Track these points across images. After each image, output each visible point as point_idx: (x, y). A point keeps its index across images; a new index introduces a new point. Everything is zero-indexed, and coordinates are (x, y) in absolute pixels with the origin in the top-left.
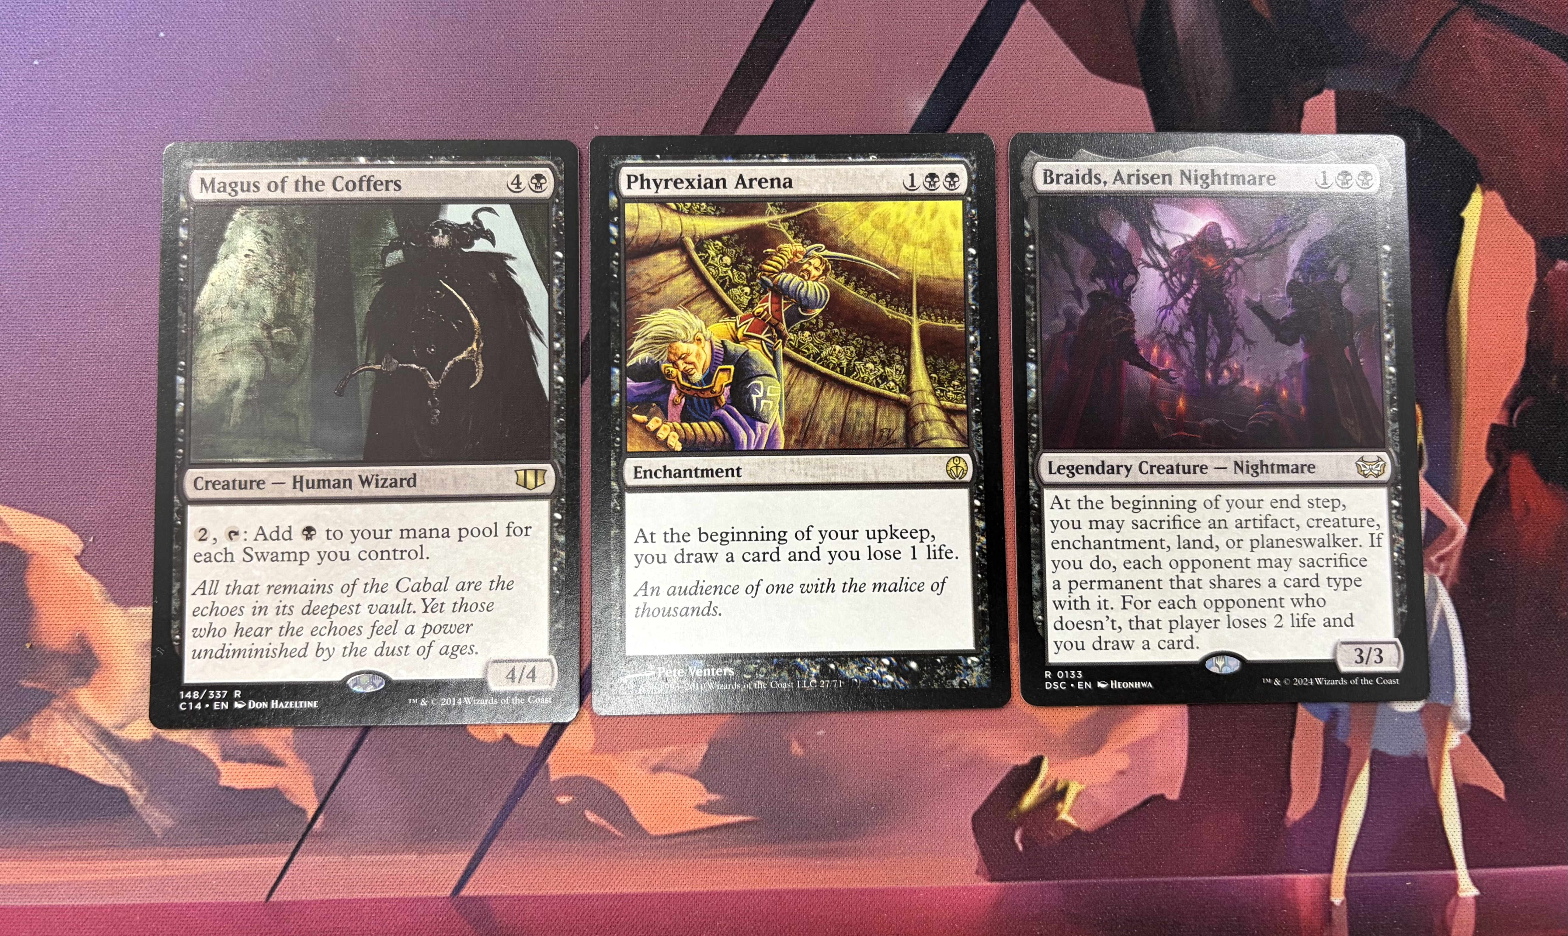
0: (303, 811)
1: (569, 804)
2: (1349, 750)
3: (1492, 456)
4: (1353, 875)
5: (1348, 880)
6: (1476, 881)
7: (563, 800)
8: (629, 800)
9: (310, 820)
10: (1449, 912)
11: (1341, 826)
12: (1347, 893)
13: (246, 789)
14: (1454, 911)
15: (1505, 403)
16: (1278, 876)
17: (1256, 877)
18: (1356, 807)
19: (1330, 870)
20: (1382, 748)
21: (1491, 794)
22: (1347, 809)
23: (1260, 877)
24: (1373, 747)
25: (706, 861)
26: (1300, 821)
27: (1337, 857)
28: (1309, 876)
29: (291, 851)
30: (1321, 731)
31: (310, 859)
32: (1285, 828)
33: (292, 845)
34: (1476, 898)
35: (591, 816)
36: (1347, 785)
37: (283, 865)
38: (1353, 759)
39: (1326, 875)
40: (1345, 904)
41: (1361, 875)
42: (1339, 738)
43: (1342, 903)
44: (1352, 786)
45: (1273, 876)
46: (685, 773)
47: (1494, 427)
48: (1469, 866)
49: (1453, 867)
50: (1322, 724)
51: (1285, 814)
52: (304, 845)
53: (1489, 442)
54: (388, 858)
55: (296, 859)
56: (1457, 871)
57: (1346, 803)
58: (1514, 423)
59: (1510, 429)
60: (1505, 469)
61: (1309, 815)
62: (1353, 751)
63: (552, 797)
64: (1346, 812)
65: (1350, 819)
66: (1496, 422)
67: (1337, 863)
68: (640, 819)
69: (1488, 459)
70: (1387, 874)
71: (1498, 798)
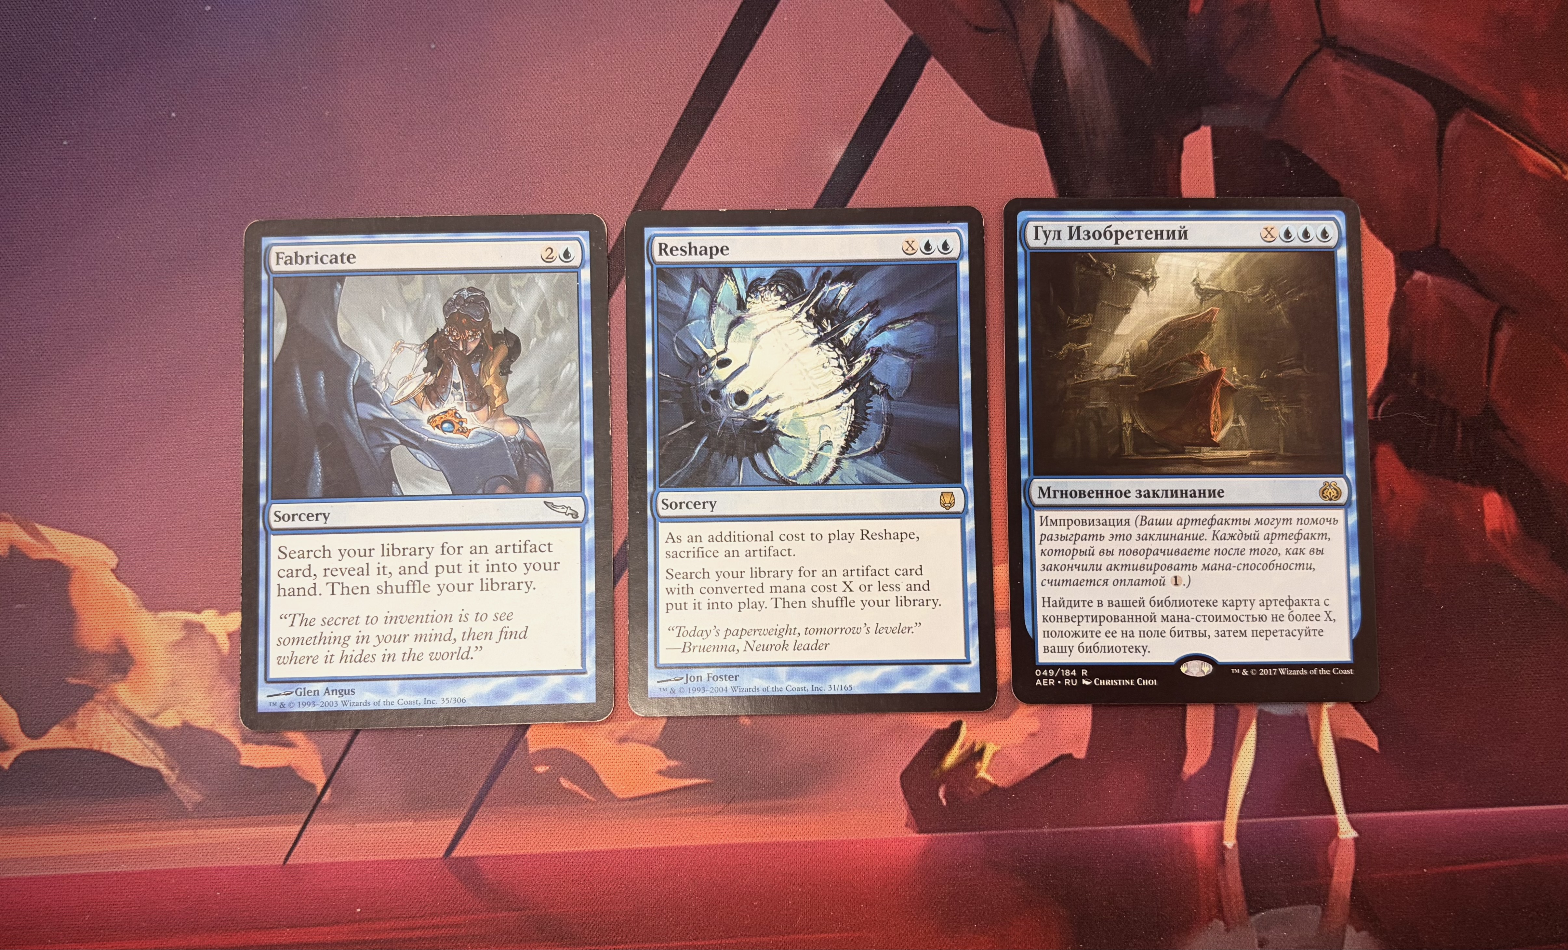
0: (312, 786)
1: (546, 772)
2: (1237, 711)
4: (1243, 821)
5: (1239, 826)
6: (1354, 825)
7: (541, 769)
8: (597, 767)
9: (319, 793)
10: (1330, 853)
11: (1232, 778)
12: (1239, 837)
13: (264, 768)
14: (1335, 852)
16: (1176, 824)
17: (1157, 825)
18: (1245, 761)
19: (1223, 817)
20: (1267, 708)
21: (1366, 746)
22: (1237, 763)
23: (1160, 825)
24: (1259, 707)
25: (668, 820)
26: (1195, 774)
27: (1228, 806)
28: (1203, 823)
29: (304, 821)
31: (320, 827)
32: (1181, 780)
33: (305, 816)
34: (1356, 840)
35: (565, 783)
36: (1237, 742)
37: (297, 833)
38: (1241, 719)
39: (1219, 822)
40: (1237, 846)
41: (1251, 821)
43: (1234, 846)
44: (1240, 743)
45: (1172, 824)
46: (647, 743)
48: (1348, 811)
49: (1333, 812)
51: (1181, 769)
52: (314, 815)
54: (389, 825)
55: (308, 827)
56: (1337, 816)
57: (1236, 759)
58: (1380, 417)
61: (1202, 770)
62: (1241, 711)
63: (531, 767)
64: (1235, 767)
65: (1239, 772)
67: (1228, 810)
68: (608, 784)
70: (1273, 819)
71: (1374, 751)
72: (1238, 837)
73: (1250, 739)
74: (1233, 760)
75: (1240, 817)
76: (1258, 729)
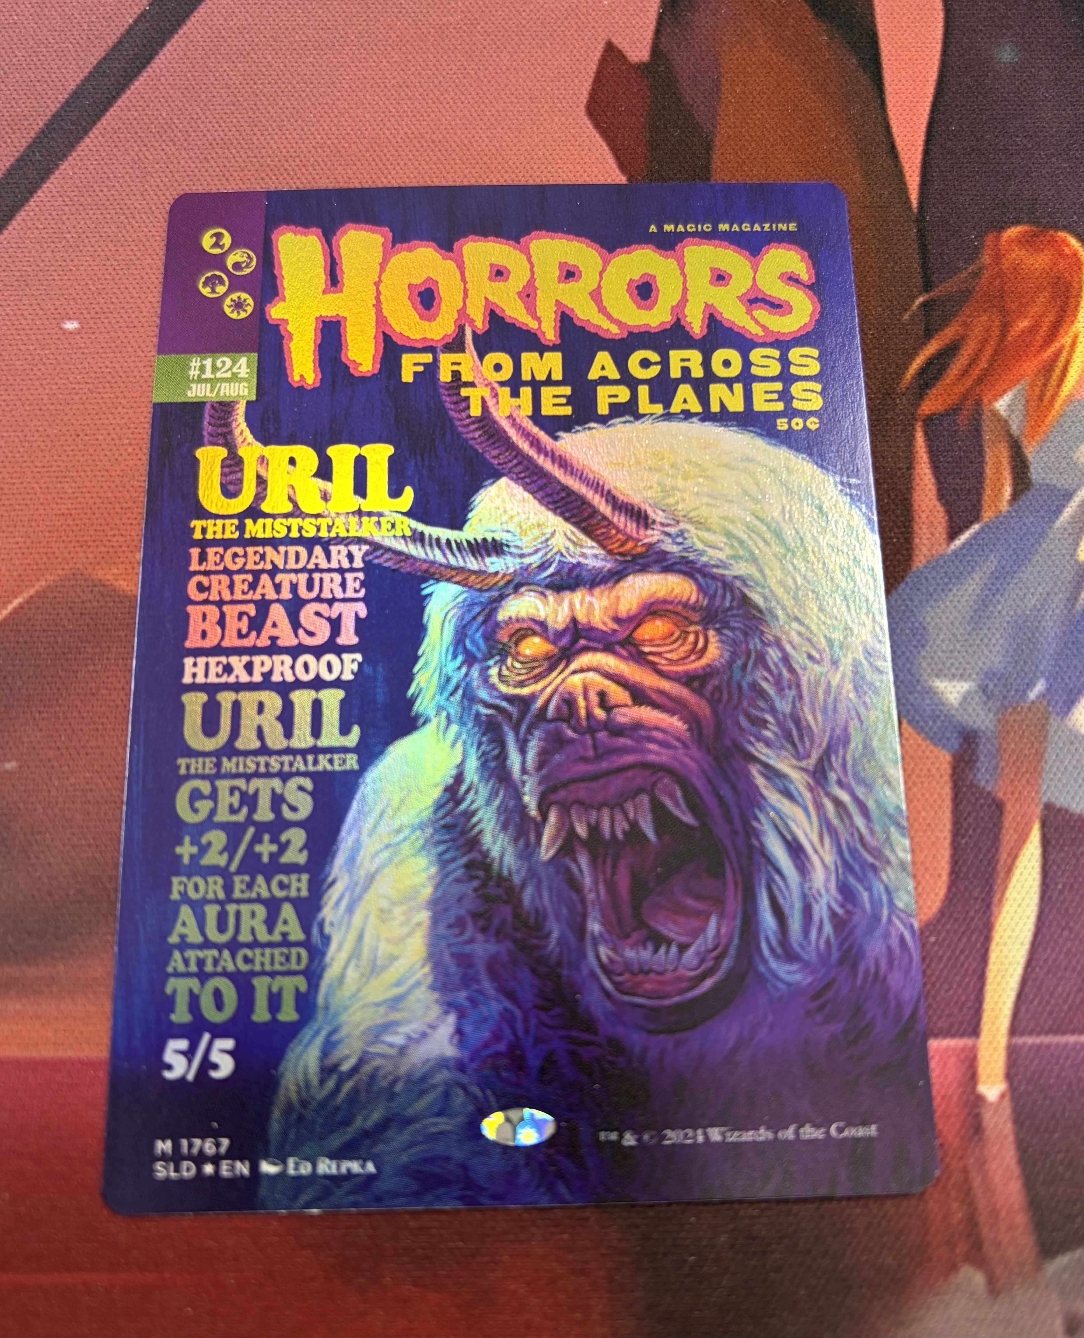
2: (999, 806)
4: (1020, 1040)
5: (1012, 1052)
11: (993, 946)
18: (1019, 907)
19: (975, 1031)
20: (1062, 801)
22: (1004, 914)
24: (1045, 799)
27: (986, 1006)
30: (946, 768)
36: (1001, 868)
38: (1008, 822)
39: (968, 1042)
40: (1008, 1098)
41: (1036, 1041)
42: (983, 783)
43: (1002, 1096)
44: (1009, 870)
50: (948, 758)
57: (999, 903)
61: (930, 925)
62: (1009, 807)
64: (1000, 920)
65: (1009, 932)
67: (987, 1017)
72: (1009, 1076)
73: (1029, 865)
74: (994, 908)
75: (1013, 1031)
76: (1045, 843)
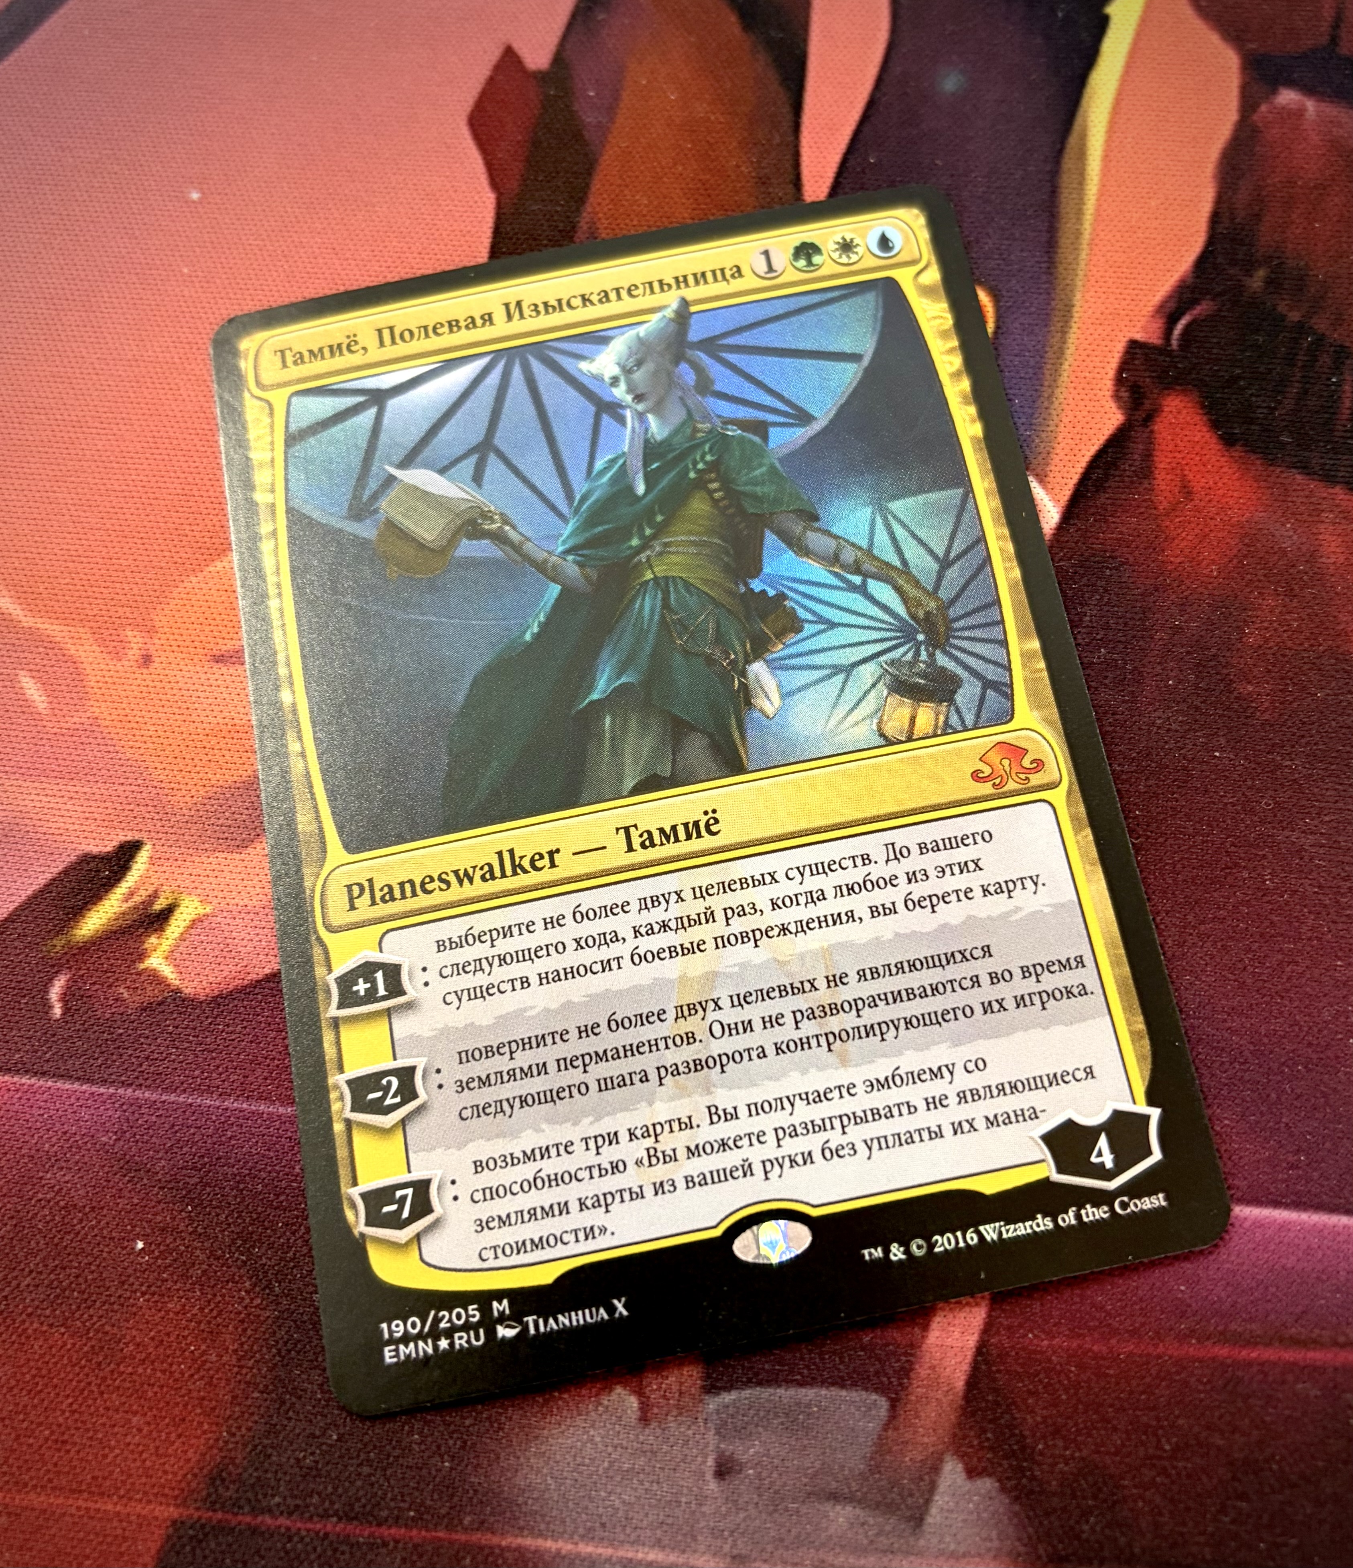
3: (1125, 395)
15: (1160, 308)
47: (1133, 346)
53: (1121, 370)
58: (1175, 343)
59: (1163, 350)
60: (1149, 418)
66: (1139, 336)
69: (1117, 397)
